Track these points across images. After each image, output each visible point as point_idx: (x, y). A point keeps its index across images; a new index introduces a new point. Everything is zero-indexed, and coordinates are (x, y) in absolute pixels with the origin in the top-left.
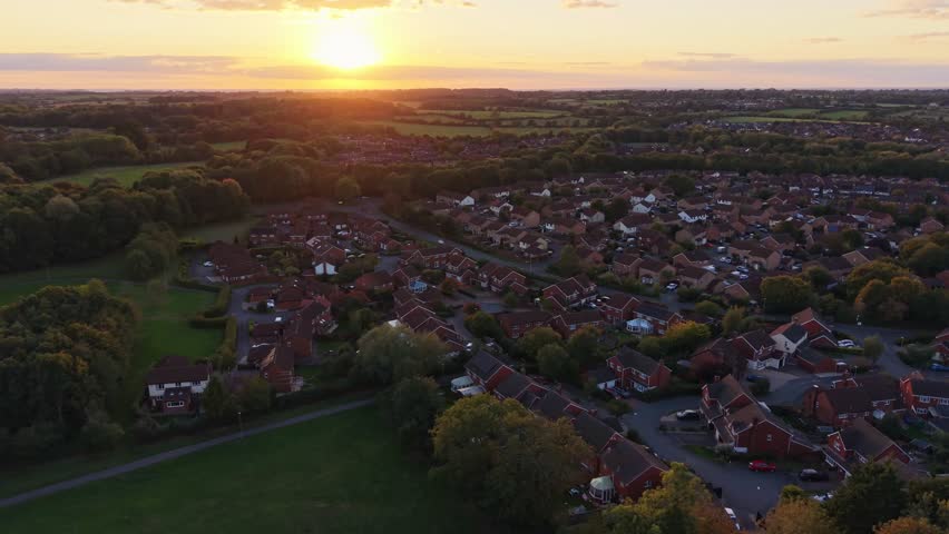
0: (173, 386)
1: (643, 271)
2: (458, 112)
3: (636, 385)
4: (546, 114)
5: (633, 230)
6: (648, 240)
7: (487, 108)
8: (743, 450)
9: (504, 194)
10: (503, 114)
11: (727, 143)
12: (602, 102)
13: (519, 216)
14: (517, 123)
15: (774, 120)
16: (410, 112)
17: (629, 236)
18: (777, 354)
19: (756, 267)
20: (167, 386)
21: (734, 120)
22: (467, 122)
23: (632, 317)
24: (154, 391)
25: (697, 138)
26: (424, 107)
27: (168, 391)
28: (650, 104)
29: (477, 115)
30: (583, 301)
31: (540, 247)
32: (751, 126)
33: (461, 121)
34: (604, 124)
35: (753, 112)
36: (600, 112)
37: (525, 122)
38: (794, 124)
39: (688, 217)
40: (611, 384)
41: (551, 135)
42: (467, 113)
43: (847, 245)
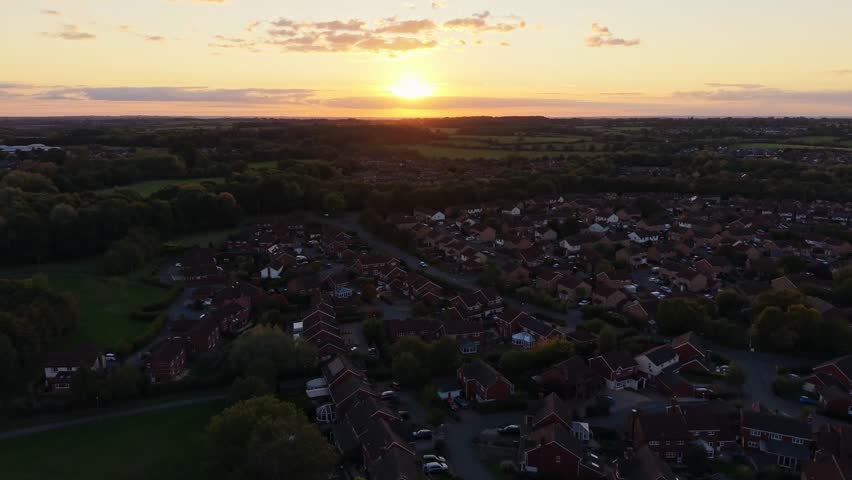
0: (64, 369)
1: (561, 287)
2: (486, 138)
3: (477, 396)
4: (569, 139)
5: (577, 248)
6: (585, 258)
7: (516, 134)
8: (534, 469)
9: (477, 210)
10: (528, 139)
11: (726, 168)
12: (626, 129)
13: (477, 232)
14: (536, 148)
15: (786, 146)
16: (445, 137)
17: (571, 254)
18: (638, 375)
19: (682, 288)
20: (60, 369)
21: (745, 147)
22: (491, 145)
23: (518, 330)
24: (49, 373)
25: (701, 162)
26: (460, 133)
27: (60, 373)
28: (672, 131)
29: (502, 140)
30: (487, 313)
31: (477, 260)
32: (761, 152)
33: (487, 145)
34: (617, 148)
35: (771, 139)
36: (620, 138)
37: (544, 147)
38: (806, 150)
39: (638, 238)
40: (456, 394)
41: (562, 158)
42: (494, 138)
43: (782, 270)
